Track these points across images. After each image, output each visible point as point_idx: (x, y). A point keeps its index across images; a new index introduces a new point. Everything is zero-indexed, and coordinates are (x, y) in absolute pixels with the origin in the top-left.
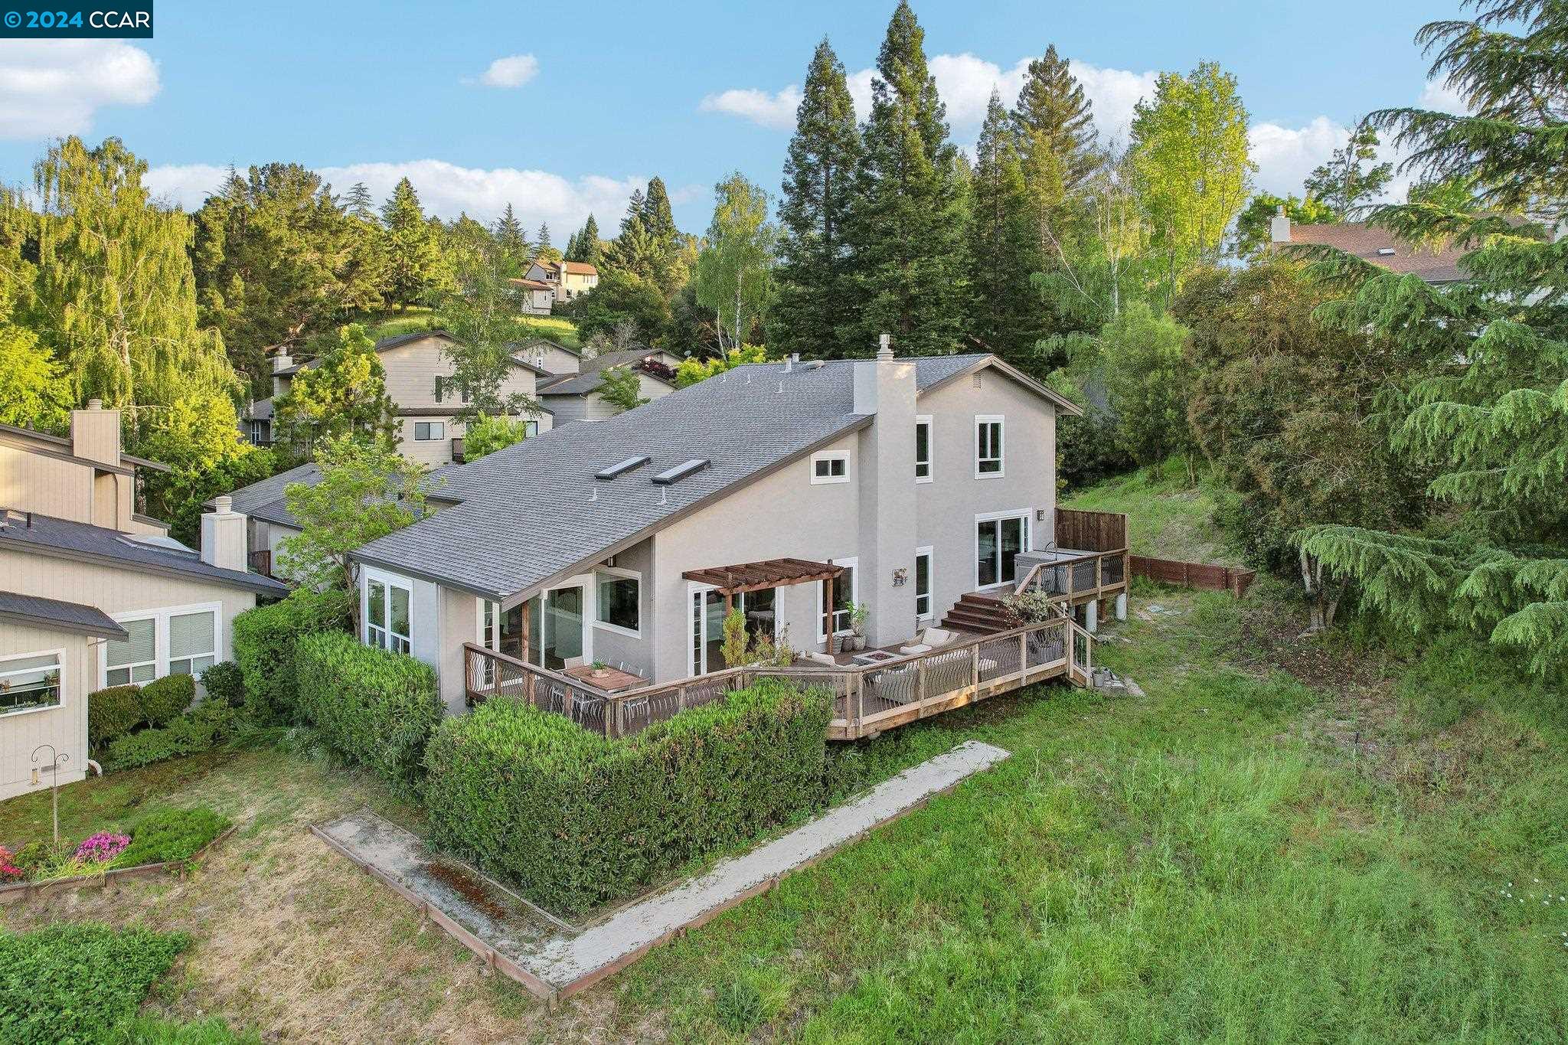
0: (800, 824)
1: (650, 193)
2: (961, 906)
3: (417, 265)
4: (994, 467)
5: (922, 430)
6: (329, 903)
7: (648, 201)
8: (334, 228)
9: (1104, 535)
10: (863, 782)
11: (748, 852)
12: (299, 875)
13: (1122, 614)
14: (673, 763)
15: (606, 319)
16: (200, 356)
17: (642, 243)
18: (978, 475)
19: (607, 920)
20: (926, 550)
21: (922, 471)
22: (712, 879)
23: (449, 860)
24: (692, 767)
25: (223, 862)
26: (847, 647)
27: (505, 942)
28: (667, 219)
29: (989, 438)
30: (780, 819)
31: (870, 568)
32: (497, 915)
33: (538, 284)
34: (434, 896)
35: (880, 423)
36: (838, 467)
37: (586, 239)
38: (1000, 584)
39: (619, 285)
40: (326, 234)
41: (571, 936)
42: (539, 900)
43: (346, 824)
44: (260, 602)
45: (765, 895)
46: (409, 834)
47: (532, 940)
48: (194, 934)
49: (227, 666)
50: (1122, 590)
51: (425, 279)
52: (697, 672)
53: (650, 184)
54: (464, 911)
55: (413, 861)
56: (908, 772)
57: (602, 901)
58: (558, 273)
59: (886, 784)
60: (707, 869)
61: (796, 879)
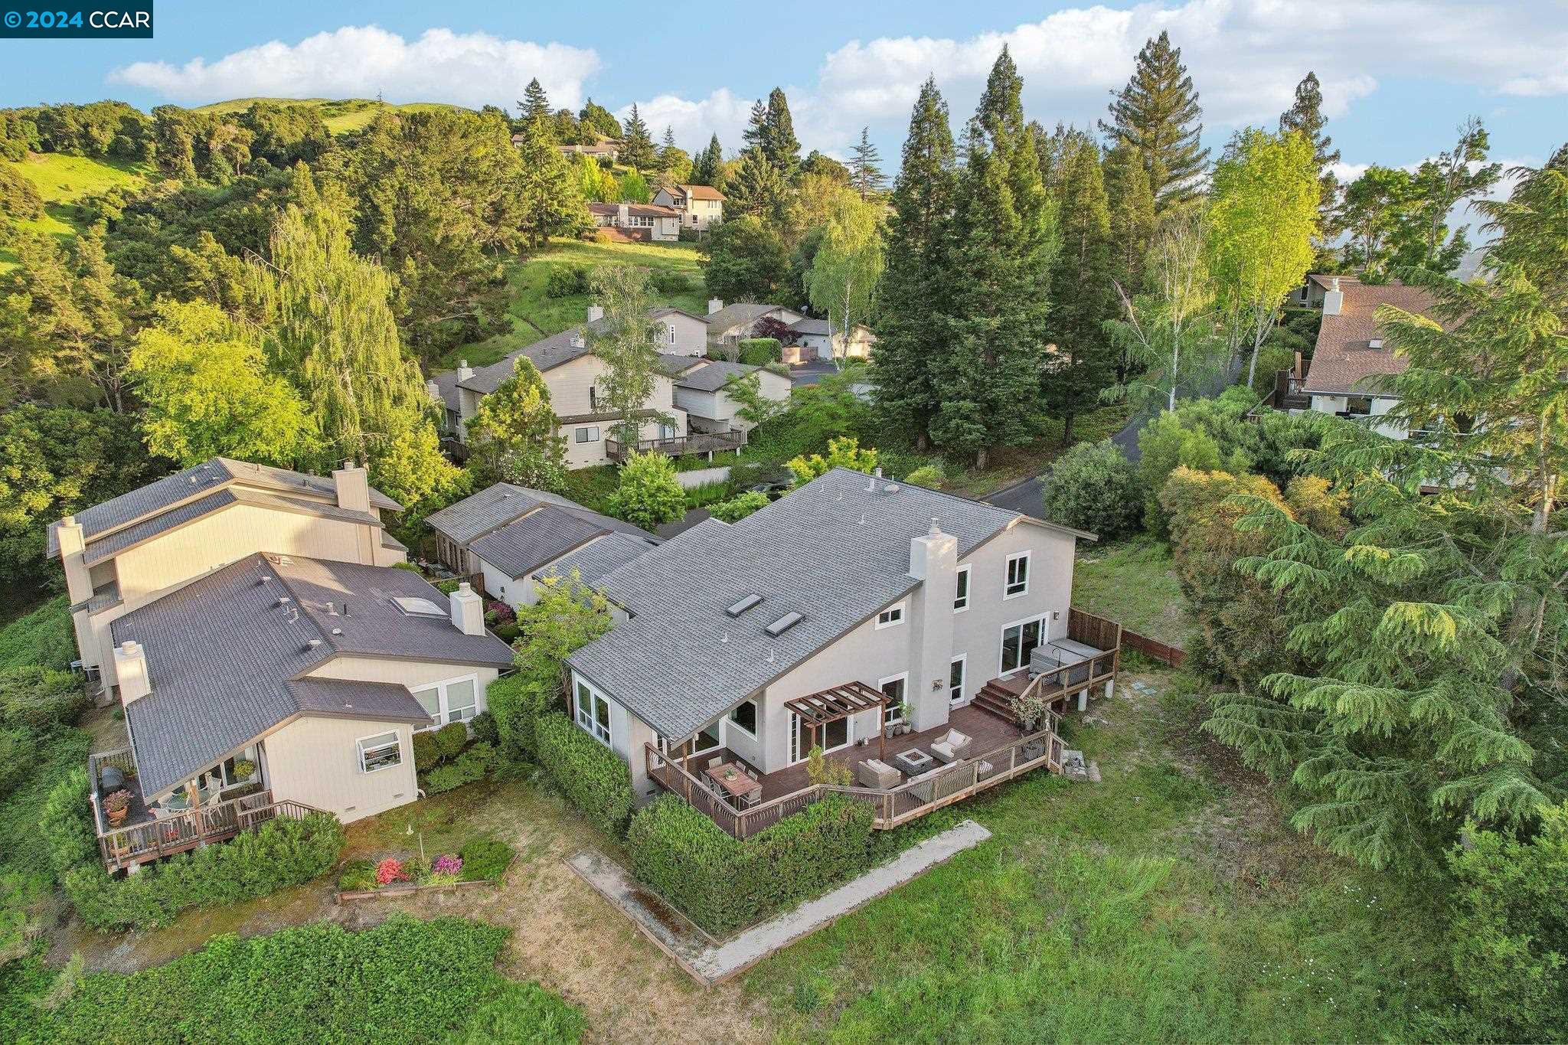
0: (852, 879)
1: (771, 105)
2: (938, 948)
3: (555, 202)
4: (1021, 588)
5: (962, 577)
6: (581, 913)
7: (769, 113)
8: (481, 179)
9: (1102, 634)
10: (894, 851)
11: (819, 897)
12: (561, 892)
13: (1109, 694)
14: (775, 858)
15: (730, 266)
16: (404, 387)
17: (764, 174)
18: (1006, 597)
19: (736, 938)
20: (961, 657)
21: (960, 604)
22: (797, 915)
23: (645, 889)
24: (786, 858)
25: (516, 879)
26: (897, 733)
27: (681, 949)
28: (787, 131)
29: (1017, 570)
30: (840, 877)
31: (916, 678)
32: (676, 930)
33: (666, 210)
34: (639, 914)
35: (927, 586)
36: (896, 615)
37: (710, 159)
38: (1019, 668)
39: (742, 231)
40: (474, 184)
41: (717, 947)
42: (699, 924)
43: (582, 857)
44: (501, 671)
45: (826, 930)
46: (620, 868)
47: (695, 948)
48: (511, 926)
49: (484, 714)
50: (1111, 678)
51: (563, 215)
52: (794, 759)
53: (772, 95)
54: (656, 925)
55: (624, 888)
56: (924, 843)
57: (733, 929)
58: (684, 199)
59: (907, 852)
60: (794, 908)
61: (844, 920)
